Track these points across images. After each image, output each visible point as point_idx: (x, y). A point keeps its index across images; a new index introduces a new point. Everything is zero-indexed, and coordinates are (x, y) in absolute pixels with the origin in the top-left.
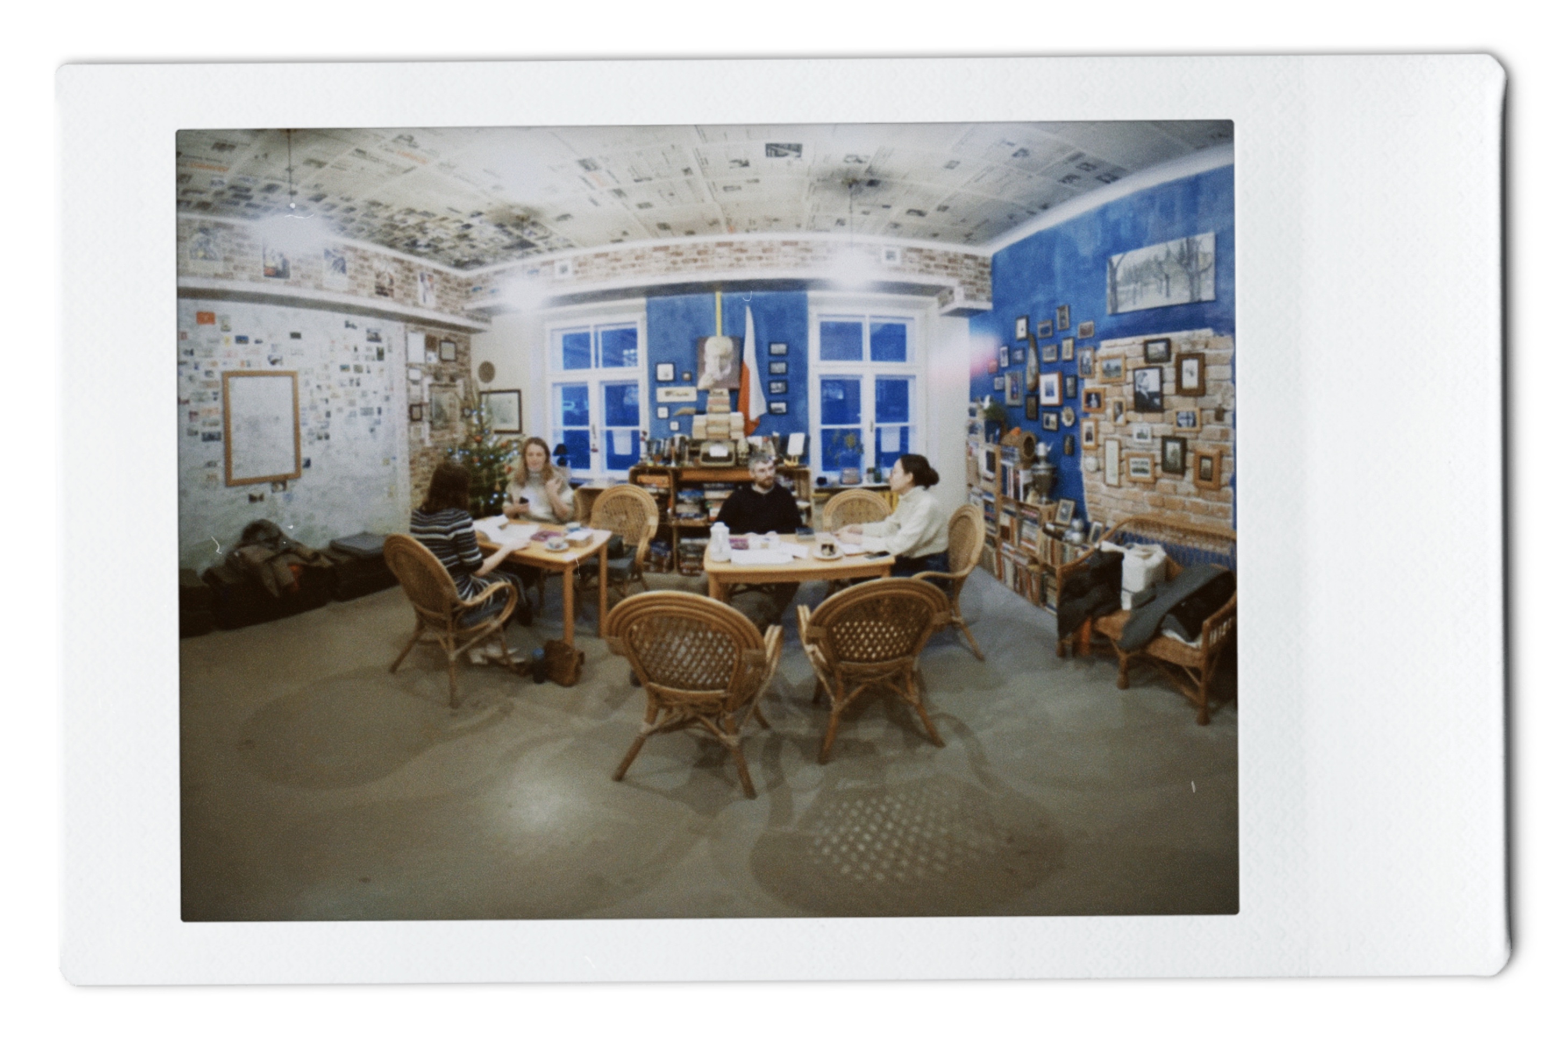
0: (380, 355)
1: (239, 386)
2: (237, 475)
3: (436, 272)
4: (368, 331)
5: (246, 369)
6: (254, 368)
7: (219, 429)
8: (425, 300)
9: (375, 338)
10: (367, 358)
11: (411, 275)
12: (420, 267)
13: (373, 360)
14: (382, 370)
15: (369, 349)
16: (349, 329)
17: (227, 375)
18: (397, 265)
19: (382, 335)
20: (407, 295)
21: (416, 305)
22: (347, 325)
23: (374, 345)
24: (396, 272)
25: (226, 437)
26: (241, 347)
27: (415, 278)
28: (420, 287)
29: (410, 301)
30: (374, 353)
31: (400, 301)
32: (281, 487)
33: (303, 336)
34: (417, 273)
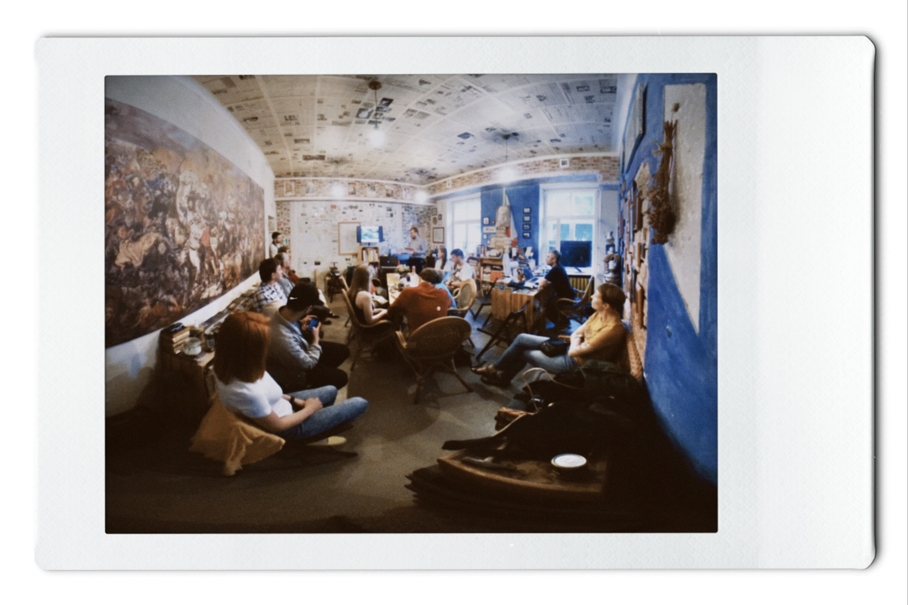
0: (392, 215)
1: (344, 227)
2: (342, 252)
3: (411, 187)
4: (387, 208)
5: (345, 221)
6: (348, 221)
7: (336, 239)
8: (406, 197)
9: (390, 210)
10: (386, 217)
11: (400, 189)
12: (404, 186)
13: (389, 217)
14: (392, 220)
15: (387, 214)
16: (380, 208)
17: (339, 223)
18: (395, 186)
19: (393, 209)
20: (399, 196)
21: (402, 199)
22: (379, 206)
23: (389, 213)
24: (394, 188)
25: (339, 241)
26: (344, 215)
27: (402, 190)
28: (404, 192)
29: (399, 198)
30: (389, 215)
31: (396, 198)
32: (355, 256)
33: (364, 210)
34: (403, 188)
